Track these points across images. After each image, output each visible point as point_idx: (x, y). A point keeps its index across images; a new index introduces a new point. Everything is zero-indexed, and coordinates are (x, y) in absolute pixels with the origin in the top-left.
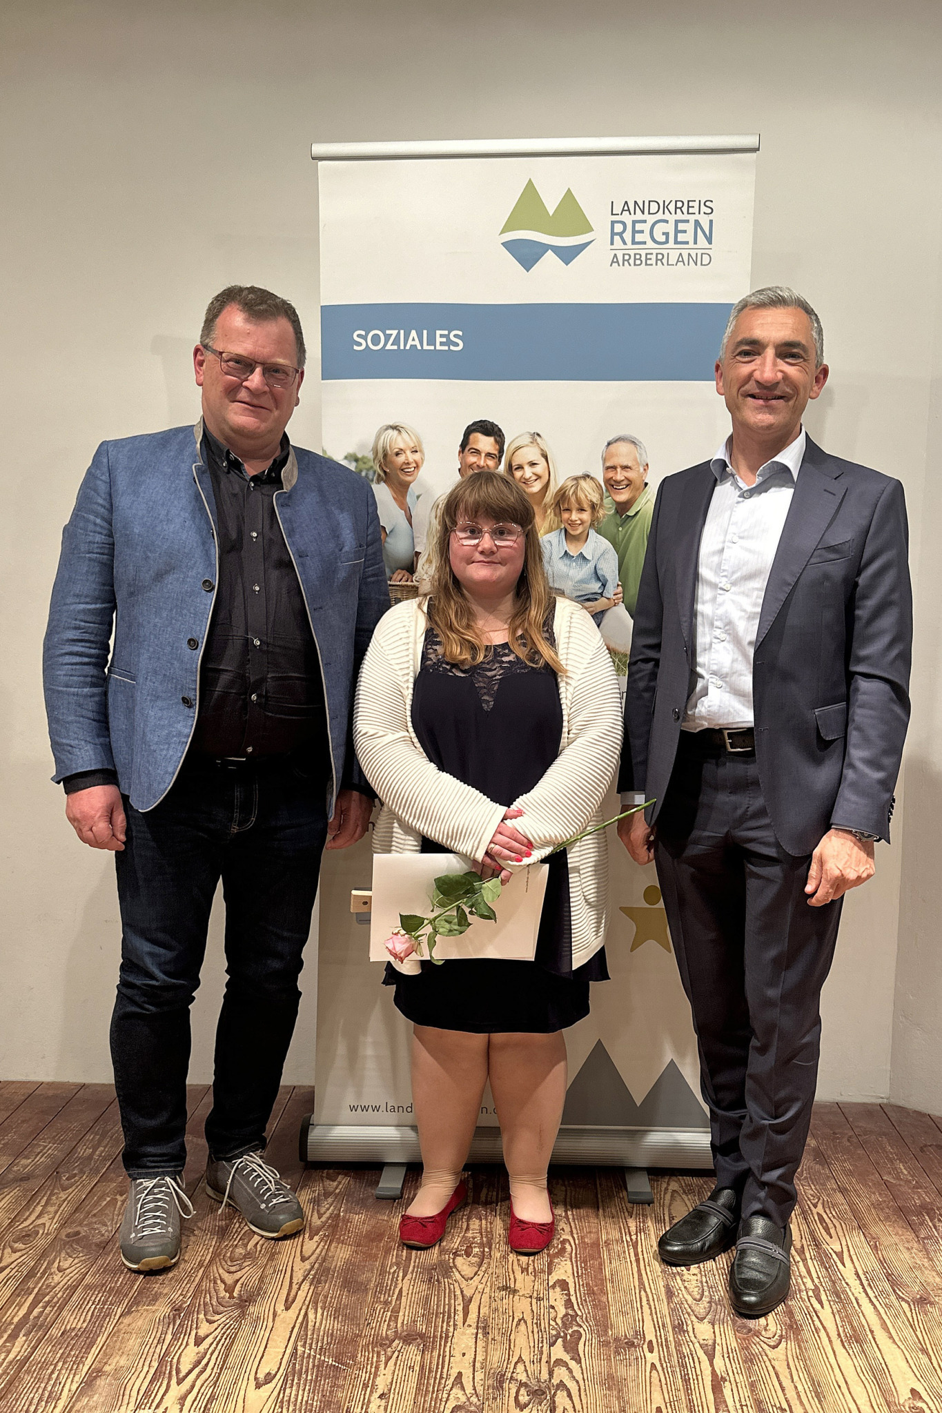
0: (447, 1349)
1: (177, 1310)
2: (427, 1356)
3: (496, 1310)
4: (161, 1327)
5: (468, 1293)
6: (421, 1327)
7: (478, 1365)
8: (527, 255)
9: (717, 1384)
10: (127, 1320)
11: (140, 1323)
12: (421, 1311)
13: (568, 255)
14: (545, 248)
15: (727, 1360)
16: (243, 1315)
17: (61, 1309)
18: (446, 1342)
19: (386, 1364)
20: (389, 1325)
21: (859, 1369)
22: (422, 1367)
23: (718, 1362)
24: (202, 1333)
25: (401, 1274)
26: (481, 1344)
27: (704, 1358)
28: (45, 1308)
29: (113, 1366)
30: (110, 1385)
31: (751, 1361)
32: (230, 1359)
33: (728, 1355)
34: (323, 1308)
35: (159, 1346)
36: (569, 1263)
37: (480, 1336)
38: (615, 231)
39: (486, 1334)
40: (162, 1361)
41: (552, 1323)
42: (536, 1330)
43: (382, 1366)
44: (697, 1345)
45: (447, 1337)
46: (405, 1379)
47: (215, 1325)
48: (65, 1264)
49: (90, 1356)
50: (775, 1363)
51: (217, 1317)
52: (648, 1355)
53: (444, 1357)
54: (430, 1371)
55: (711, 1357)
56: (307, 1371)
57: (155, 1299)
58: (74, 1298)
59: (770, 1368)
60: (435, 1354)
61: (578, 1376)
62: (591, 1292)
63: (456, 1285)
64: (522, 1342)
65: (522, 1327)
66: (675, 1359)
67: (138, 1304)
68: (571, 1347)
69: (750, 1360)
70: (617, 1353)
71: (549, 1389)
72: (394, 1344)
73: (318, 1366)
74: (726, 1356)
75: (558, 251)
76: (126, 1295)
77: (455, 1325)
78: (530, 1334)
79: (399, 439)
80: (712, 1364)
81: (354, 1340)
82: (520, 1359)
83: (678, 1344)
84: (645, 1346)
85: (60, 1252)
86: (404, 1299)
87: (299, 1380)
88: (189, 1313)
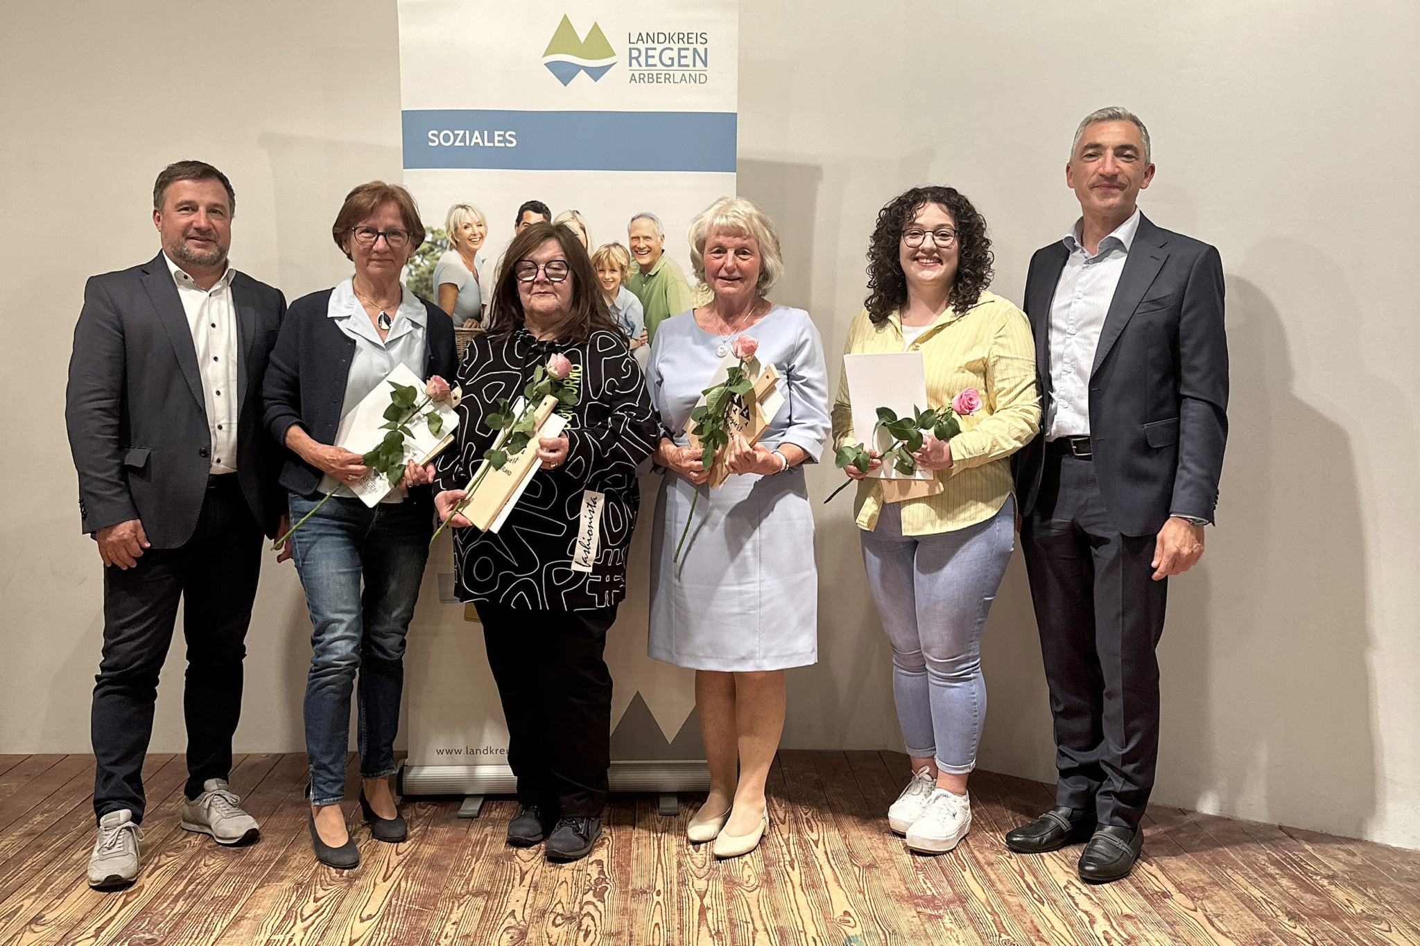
0: (506, 899)
1: (300, 884)
2: (490, 903)
3: (546, 877)
4: (287, 894)
5: (525, 869)
6: (487, 887)
7: (527, 906)
8: (565, 73)
9: (703, 911)
10: (260, 891)
11: (271, 892)
12: (488, 879)
13: (596, 73)
14: (579, 68)
15: (713, 899)
16: (351, 886)
17: (209, 886)
18: (505, 895)
19: (459, 908)
20: (462, 887)
21: (810, 902)
22: (485, 908)
23: (707, 901)
24: (318, 896)
25: (474, 860)
26: (531, 895)
27: (697, 899)
28: (197, 886)
29: (252, 914)
30: (251, 923)
31: (732, 899)
32: (341, 908)
33: (716, 896)
34: (413, 880)
35: (287, 904)
36: (606, 850)
37: (531, 891)
38: (633, 56)
39: (536, 889)
40: (289, 911)
41: (587, 883)
42: (574, 886)
43: (456, 908)
44: (693, 892)
45: (506, 892)
46: (473, 914)
47: (329, 891)
48: (211, 863)
49: (234, 910)
50: (749, 900)
51: (330, 887)
52: (656, 898)
53: (503, 903)
54: (491, 910)
55: (702, 897)
56: (399, 913)
57: (282, 879)
58: (219, 880)
59: (744, 903)
60: (496, 901)
61: (602, 909)
62: (619, 865)
63: (517, 865)
64: (562, 894)
65: (564, 884)
66: (675, 899)
67: (269, 882)
68: (600, 895)
69: (730, 898)
70: (633, 896)
71: (578, 916)
72: (466, 897)
73: (407, 911)
74: (713, 896)
75: (589, 70)
76: (259, 877)
77: (513, 886)
78: (570, 890)
79: (467, 215)
80: (702, 901)
81: (436, 896)
82: (560, 902)
83: (679, 891)
84: (655, 894)
85: (205, 856)
86: (475, 874)
87: (393, 917)
88: (308, 885)
